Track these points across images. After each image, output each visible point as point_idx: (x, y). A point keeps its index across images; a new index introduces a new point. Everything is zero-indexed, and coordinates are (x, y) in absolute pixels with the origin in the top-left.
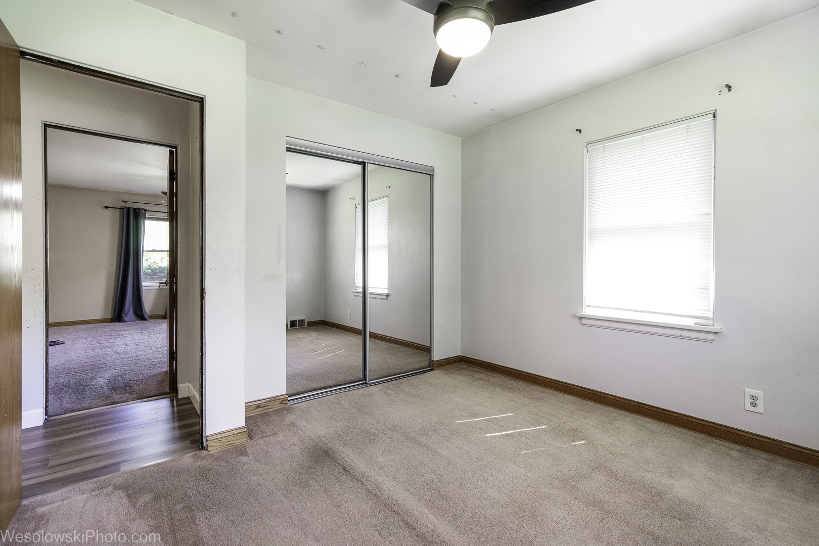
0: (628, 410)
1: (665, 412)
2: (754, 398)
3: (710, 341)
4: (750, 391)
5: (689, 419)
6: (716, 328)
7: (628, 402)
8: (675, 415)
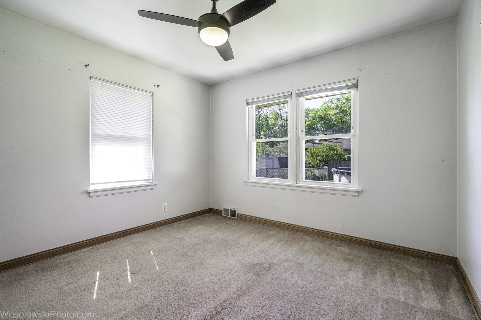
0: (120, 237)
1: (137, 228)
2: (165, 206)
3: (153, 189)
4: (164, 204)
5: (146, 226)
6: (155, 183)
7: (120, 233)
8: (141, 227)
